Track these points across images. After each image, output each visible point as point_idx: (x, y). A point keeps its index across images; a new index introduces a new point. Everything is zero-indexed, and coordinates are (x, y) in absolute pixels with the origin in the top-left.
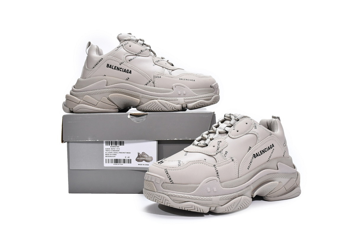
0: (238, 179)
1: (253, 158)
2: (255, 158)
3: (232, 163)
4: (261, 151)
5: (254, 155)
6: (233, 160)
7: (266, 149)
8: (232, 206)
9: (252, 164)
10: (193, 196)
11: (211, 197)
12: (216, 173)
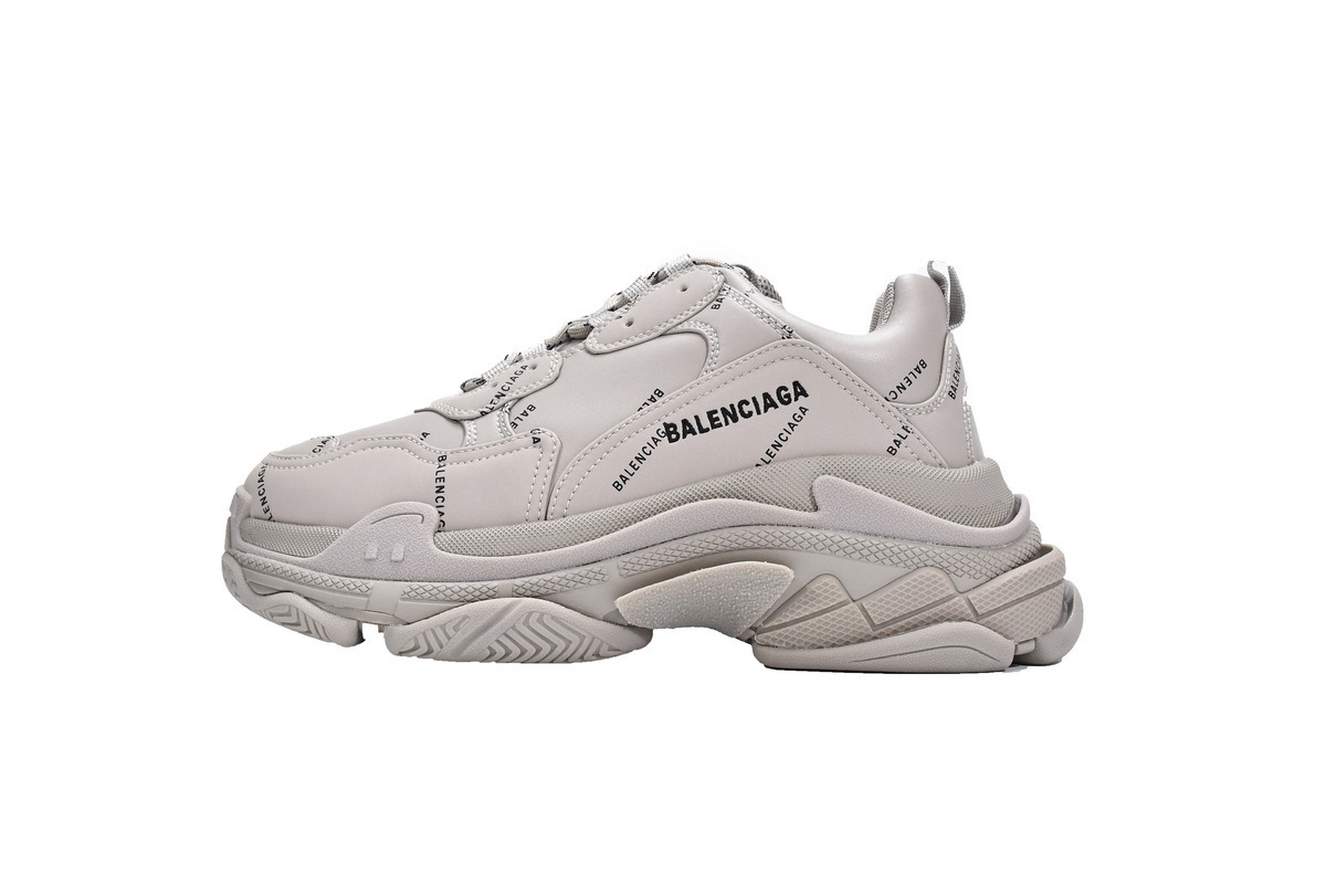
0: (542, 523)
1: (656, 441)
2: (671, 441)
3: (534, 451)
4: (716, 412)
5: (667, 426)
6: (536, 441)
7: (747, 403)
8: (451, 632)
9: (643, 466)
10: (307, 572)
11: (371, 583)
12: (433, 486)
